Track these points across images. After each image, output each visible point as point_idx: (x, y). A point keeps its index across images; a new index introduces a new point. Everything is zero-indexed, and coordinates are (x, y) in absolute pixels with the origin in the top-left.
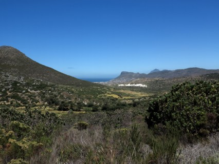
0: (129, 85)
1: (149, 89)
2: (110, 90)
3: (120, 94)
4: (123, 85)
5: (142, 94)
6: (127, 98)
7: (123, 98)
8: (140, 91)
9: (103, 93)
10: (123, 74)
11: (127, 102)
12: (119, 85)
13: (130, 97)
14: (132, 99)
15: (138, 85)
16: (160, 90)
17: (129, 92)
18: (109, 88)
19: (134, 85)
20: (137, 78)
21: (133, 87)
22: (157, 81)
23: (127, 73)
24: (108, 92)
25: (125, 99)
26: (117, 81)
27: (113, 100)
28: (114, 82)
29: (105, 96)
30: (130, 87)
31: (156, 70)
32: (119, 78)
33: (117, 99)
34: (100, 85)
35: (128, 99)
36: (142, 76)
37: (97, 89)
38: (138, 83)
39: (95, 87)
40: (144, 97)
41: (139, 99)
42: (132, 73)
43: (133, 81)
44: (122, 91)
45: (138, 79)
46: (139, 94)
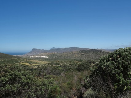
0: (37, 57)
1: (49, 59)
2: (23, 60)
3: (30, 63)
4: (33, 57)
5: (44, 62)
6: (35, 65)
7: (32, 65)
8: (43, 61)
9: (19, 62)
10: (33, 50)
12: (31, 57)
13: (36, 64)
15: (42, 57)
16: (55, 60)
17: (37, 61)
18: (23, 59)
19: (40, 57)
20: (42, 53)
22: (54, 54)
23: (36, 49)
24: (22, 61)
25: (33, 66)
26: (29, 55)
27: (25, 66)
29: (20, 64)
30: (38, 58)
31: (54, 48)
32: (31, 52)
33: (28, 66)
34: (17, 57)
35: (36, 66)
36: (45, 52)
37: (15, 59)
38: (43, 56)
39: (13, 58)
40: (45, 64)
41: (42, 65)
42: (39, 50)
43: (40, 55)
44: (32, 61)
45: (43, 53)
46: (43, 62)
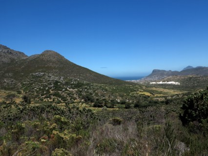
0: (161, 83)
1: (183, 87)
2: (141, 88)
3: (152, 92)
4: (155, 83)
5: (175, 92)
6: (159, 95)
7: (155, 96)
8: (173, 89)
9: (135, 91)
10: (155, 72)
11: (159, 99)
12: (151, 83)
13: (162, 95)
14: (164, 97)
15: (170, 83)
16: (194, 87)
17: (161, 90)
18: (141, 86)
19: (166, 82)
20: (169, 76)
21: (165, 85)
22: (190, 78)
23: (159, 71)
24: (140, 90)
25: (157, 97)
26: (148, 79)
27: (145, 97)
28: (146, 80)
29: (137, 94)
30: (162, 85)
31: (189, 66)
32: (150, 76)
33: (149, 97)
35: (160, 97)
36: (174, 74)
37: (129, 87)
38: (171, 81)
39: (127, 85)
40: (177, 95)
41: (172, 96)
42: (164, 71)
43: (165, 79)
44: (154, 89)
45: (171, 77)
46: (172, 92)
